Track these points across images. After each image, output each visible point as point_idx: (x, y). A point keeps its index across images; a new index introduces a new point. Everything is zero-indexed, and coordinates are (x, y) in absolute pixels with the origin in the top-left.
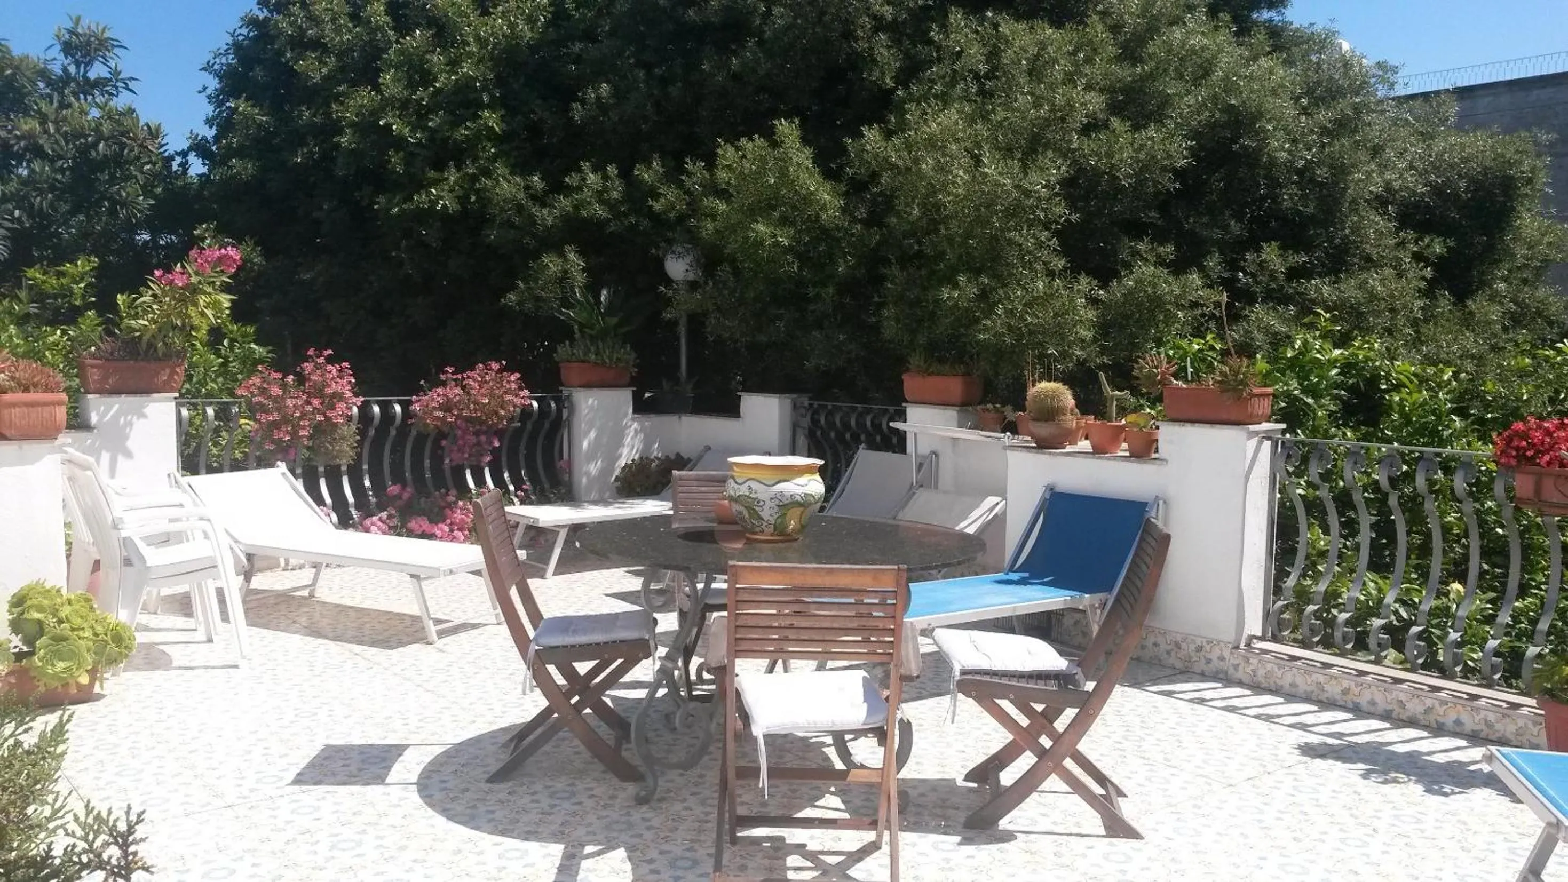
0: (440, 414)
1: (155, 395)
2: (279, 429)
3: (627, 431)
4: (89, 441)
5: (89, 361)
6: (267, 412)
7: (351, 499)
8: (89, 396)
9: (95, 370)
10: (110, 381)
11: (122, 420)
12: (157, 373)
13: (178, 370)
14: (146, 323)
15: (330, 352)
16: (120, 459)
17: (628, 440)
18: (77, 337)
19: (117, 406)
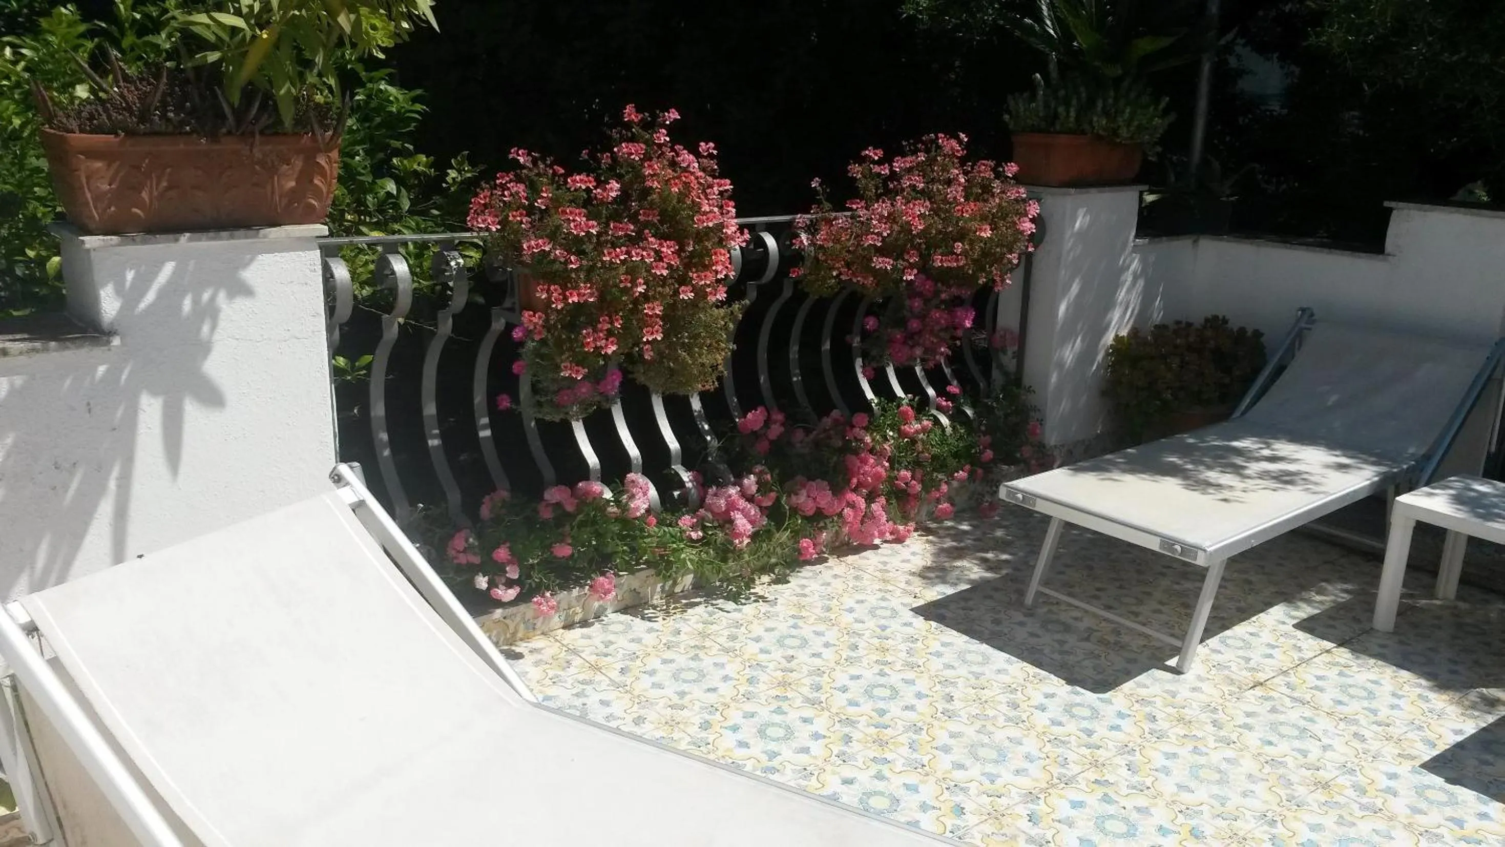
0: (882, 263)
1: (274, 233)
2: (593, 323)
3: (1123, 278)
4: (102, 369)
5: (79, 139)
6: (565, 280)
7: (673, 443)
8: (91, 241)
9: (99, 164)
10: (145, 195)
11: (187, 304)
12: (272, 170)
13: (322, 160)
14: (239, 22)
15: (674, 115)
16: (192, 410)
17: (1122, 295)
18: (42, 61)
19: (168, 269)
